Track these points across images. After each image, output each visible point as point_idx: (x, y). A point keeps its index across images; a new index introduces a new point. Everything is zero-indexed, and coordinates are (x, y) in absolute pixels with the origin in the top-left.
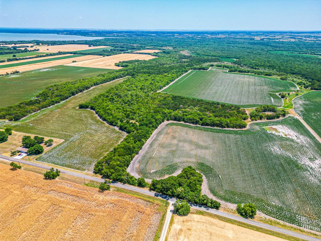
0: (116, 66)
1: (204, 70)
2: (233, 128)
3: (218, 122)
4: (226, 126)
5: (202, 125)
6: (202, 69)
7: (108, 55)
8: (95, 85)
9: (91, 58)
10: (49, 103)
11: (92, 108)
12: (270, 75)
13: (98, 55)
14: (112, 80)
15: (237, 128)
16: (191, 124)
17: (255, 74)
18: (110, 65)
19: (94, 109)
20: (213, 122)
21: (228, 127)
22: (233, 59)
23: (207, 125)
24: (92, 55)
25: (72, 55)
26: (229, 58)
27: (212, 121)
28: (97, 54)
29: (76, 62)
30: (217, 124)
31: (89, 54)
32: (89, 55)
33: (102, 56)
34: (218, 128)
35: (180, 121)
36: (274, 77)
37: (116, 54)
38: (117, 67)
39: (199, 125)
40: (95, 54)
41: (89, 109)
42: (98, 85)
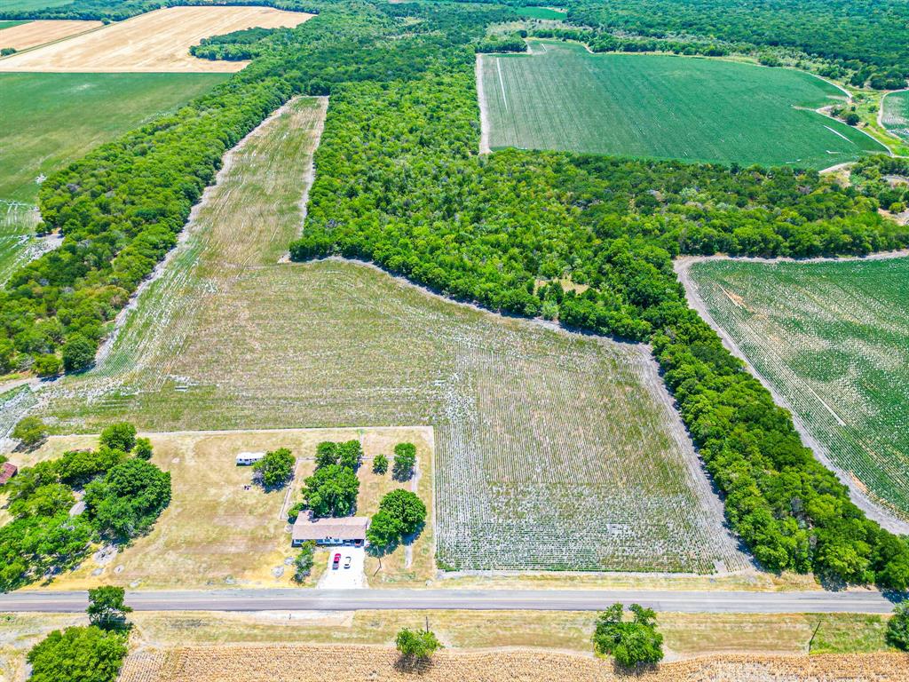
0: (203, 56)
1: (518, 51)
2: (889, 248)
3: (847, 238)
4: (870, 246)
5: (797, 255)
6: (512, 50)
7: (118, 19)
8: (228, 145)
9: (60, 34)
10: (147, 256)
11: (352, 252)
12: (720, 54)
13: (73, 18)
14: (264, 119)
15: (898, 249)
16: (756, 259)
17: (677, 53)
18: (172, 57)
19: (367, 257)
20: (831, 242)
21: (876, 249)
22: (548, 8)
23: (811, 251)
24: (49, 18)
26: (535, 5)
27: (826, 236)
28: (71, 14)
29: (14, 51)
30: (845, 244)
31: (33, 16)
32: (38, 18)
33: (99, 24)
34: (849, 259)
35: (712, 254)
36: (735, 58)
37: (145, 11)
38: (206, 61)
39: (784, 255)
40: (62, 15)
41: (340, 258)
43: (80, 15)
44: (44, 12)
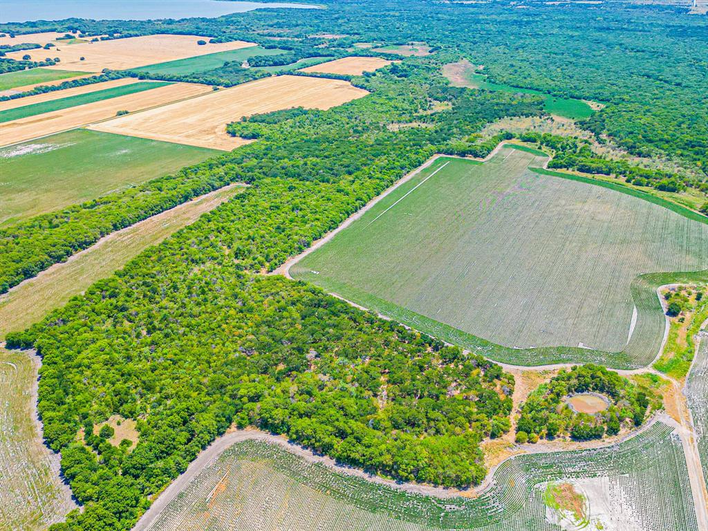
0: (228, 132)
2: (434, 483)
3: (387, 459)
4: (412, 476)
7: (227, 86)
8: (115, 228)
13: (202, 83)
14: (181, 203)
15: (445, 487)
18: (211, 131)
20: (370, 458)
23: (355, 462)
24: (187, 81)
25: (136, 80)
27: (369, 452)
28: (201, 79)
29: (127, 113)
30: (384, 466)
31: (179, 79)
32: (181, 81)
33: (210, 88)
34: (387, 481)
35: (278, 434)
38: (227, 137)
40: (195, 80)
42: (126, 227)
43: (206, 80)
44: (186, 77)
